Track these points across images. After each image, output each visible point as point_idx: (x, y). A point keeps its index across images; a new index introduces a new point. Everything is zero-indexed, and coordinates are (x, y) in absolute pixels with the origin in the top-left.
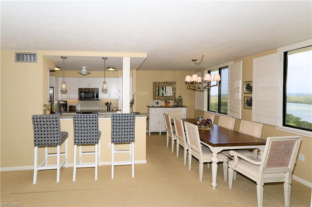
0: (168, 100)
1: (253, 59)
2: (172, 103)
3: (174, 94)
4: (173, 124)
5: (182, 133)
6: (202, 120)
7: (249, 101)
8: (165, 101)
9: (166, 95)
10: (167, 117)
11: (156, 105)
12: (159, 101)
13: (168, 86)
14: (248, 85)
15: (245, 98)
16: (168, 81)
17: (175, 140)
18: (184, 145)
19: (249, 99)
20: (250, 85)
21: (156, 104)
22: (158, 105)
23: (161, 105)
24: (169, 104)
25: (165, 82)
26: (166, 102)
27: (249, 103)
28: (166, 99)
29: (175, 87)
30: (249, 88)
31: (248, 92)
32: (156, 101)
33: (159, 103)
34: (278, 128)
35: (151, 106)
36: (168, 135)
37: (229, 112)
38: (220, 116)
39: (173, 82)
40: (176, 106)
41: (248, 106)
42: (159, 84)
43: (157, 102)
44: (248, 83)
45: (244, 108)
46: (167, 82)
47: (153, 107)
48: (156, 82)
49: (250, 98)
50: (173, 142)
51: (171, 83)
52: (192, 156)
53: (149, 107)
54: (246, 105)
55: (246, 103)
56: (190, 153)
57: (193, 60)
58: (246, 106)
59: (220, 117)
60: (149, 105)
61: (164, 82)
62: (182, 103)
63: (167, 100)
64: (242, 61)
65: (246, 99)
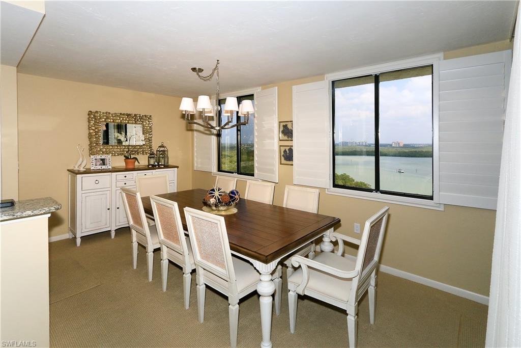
0: (133, 154)
1: (293, 87)
2: (143, 160)
3: (149, 140)
4: (149, 211)
5: (176, 233)
6: (219, 195)
7: (288, 152)
8: (125, 156)
9: (127, 143)
10: (131, 196)
11: (99, 167)
12: (108, 157)
13: (133, 123)
14: (285, 126)
15: (282, 147)
16: (133, 112)
17: (157, 251)
18: (184, 263)
19: (287, 149)
20: (289, 127)
21: (98, 163)
22: (104, 167)
23: (114, 166)
24: (136, 163)
25: (124, 114)
26: (127, 158)
27: (288, 156)
28: (127, 152)
29: (150, 127)
30: (287, 132)
31: (286, 138)
32: (99, 157)
33: (107, 162)
34: (328, 191)
35: (82, 169)
36: (135, 239)
37: (256, 172)
38: (248, 181)
39: (145, 116)
40: (153, 167)
41: (288, 161)
42: (108, 118)
43: (103, 160)
44: (284, 124)
45: (281, 164)
46: (128, 115)
47: (88, 172)
48: (97, 112)
49: (289, 148)
50: (150, 255)
51: (141, 118)
52: (207, 286)
53: (74, 173)
54: (283, 158)
55: (283, 156)
56: (202, 279)
57: (194, 69)
58: (283, 161)
59: (248, 184)
60: (76, 168)
61: (121, 114)
62: (166, 160)
63: (130, 155)
64: (277, 88)
65: (283, 149)
